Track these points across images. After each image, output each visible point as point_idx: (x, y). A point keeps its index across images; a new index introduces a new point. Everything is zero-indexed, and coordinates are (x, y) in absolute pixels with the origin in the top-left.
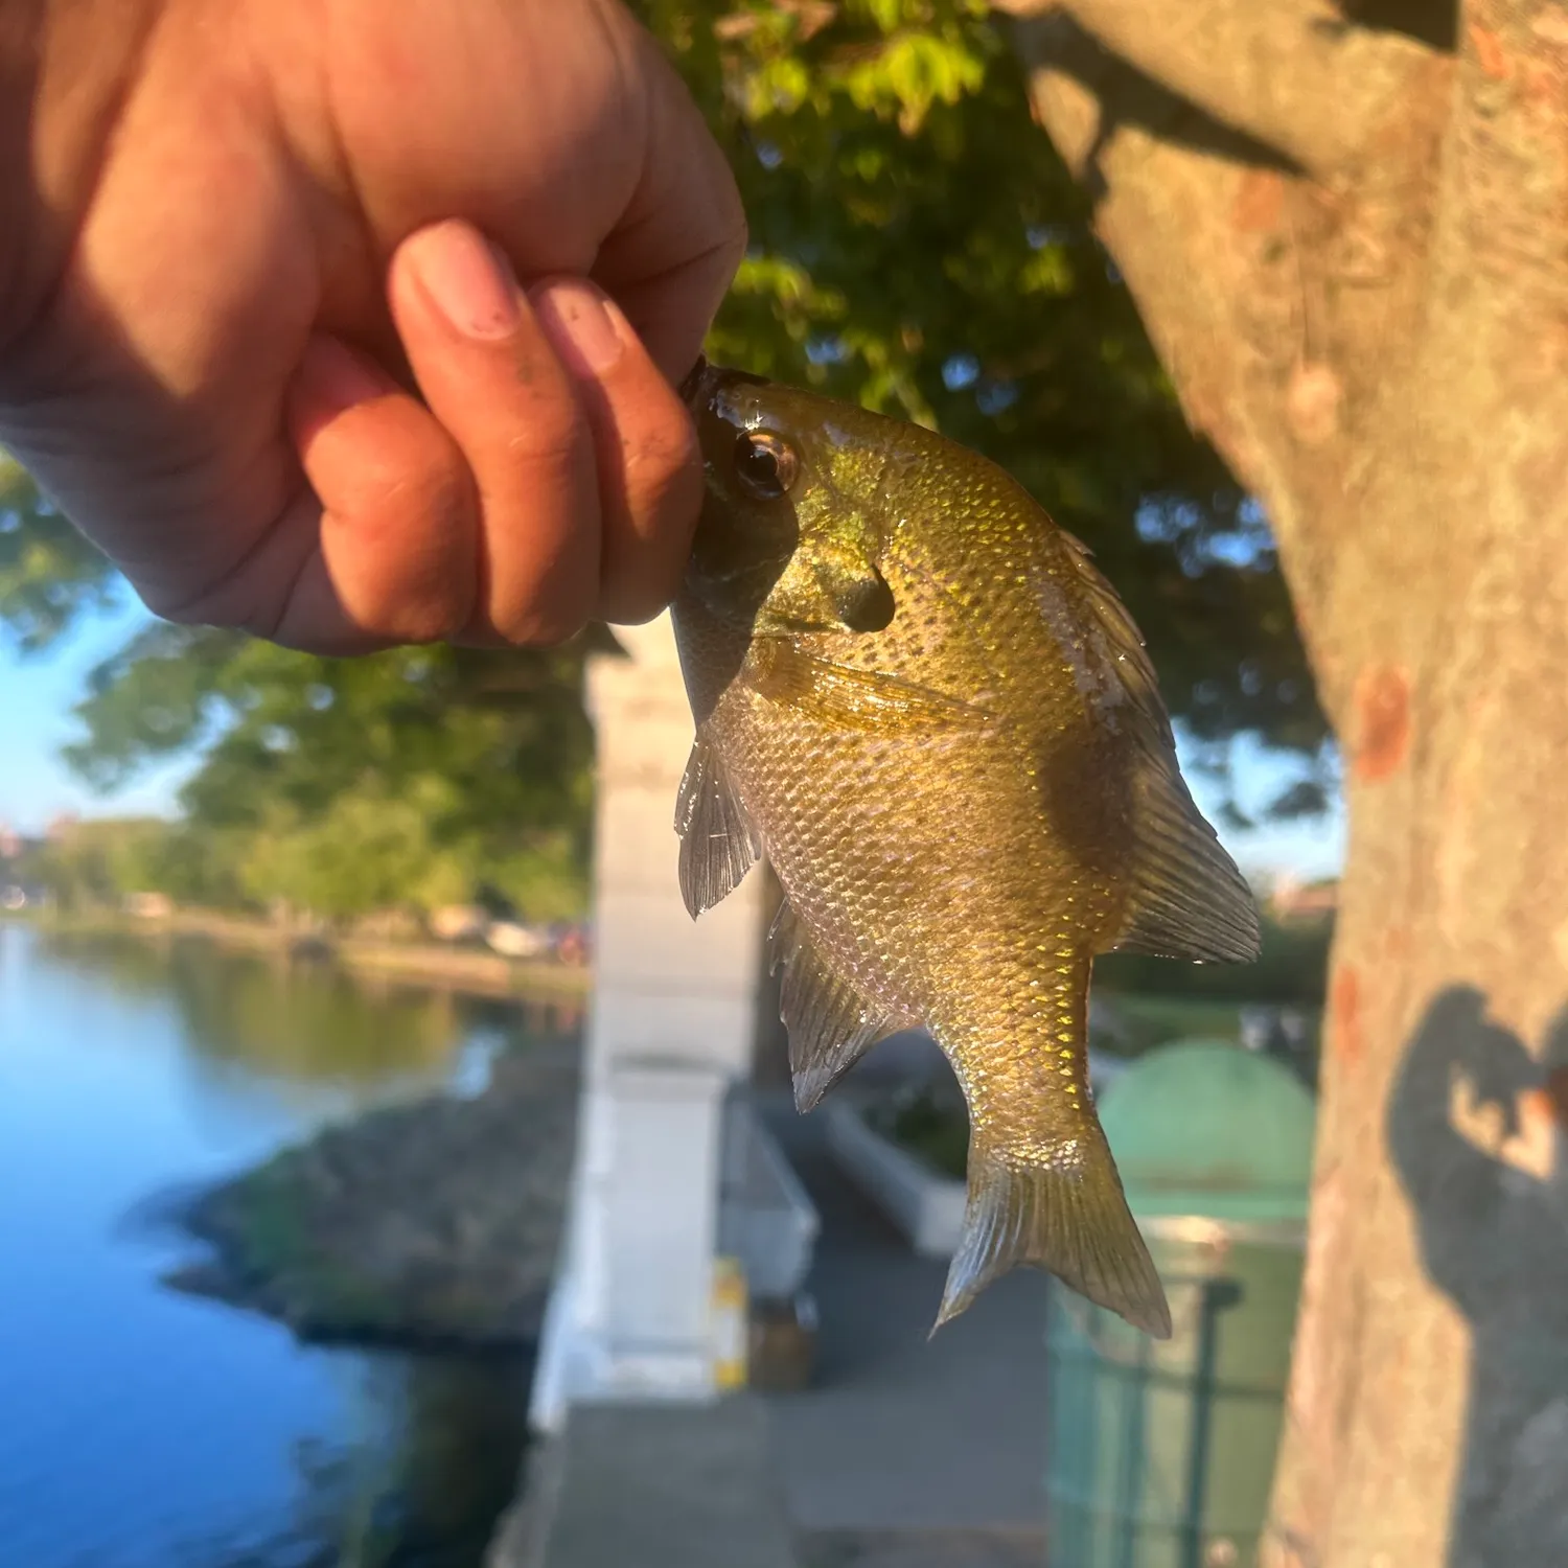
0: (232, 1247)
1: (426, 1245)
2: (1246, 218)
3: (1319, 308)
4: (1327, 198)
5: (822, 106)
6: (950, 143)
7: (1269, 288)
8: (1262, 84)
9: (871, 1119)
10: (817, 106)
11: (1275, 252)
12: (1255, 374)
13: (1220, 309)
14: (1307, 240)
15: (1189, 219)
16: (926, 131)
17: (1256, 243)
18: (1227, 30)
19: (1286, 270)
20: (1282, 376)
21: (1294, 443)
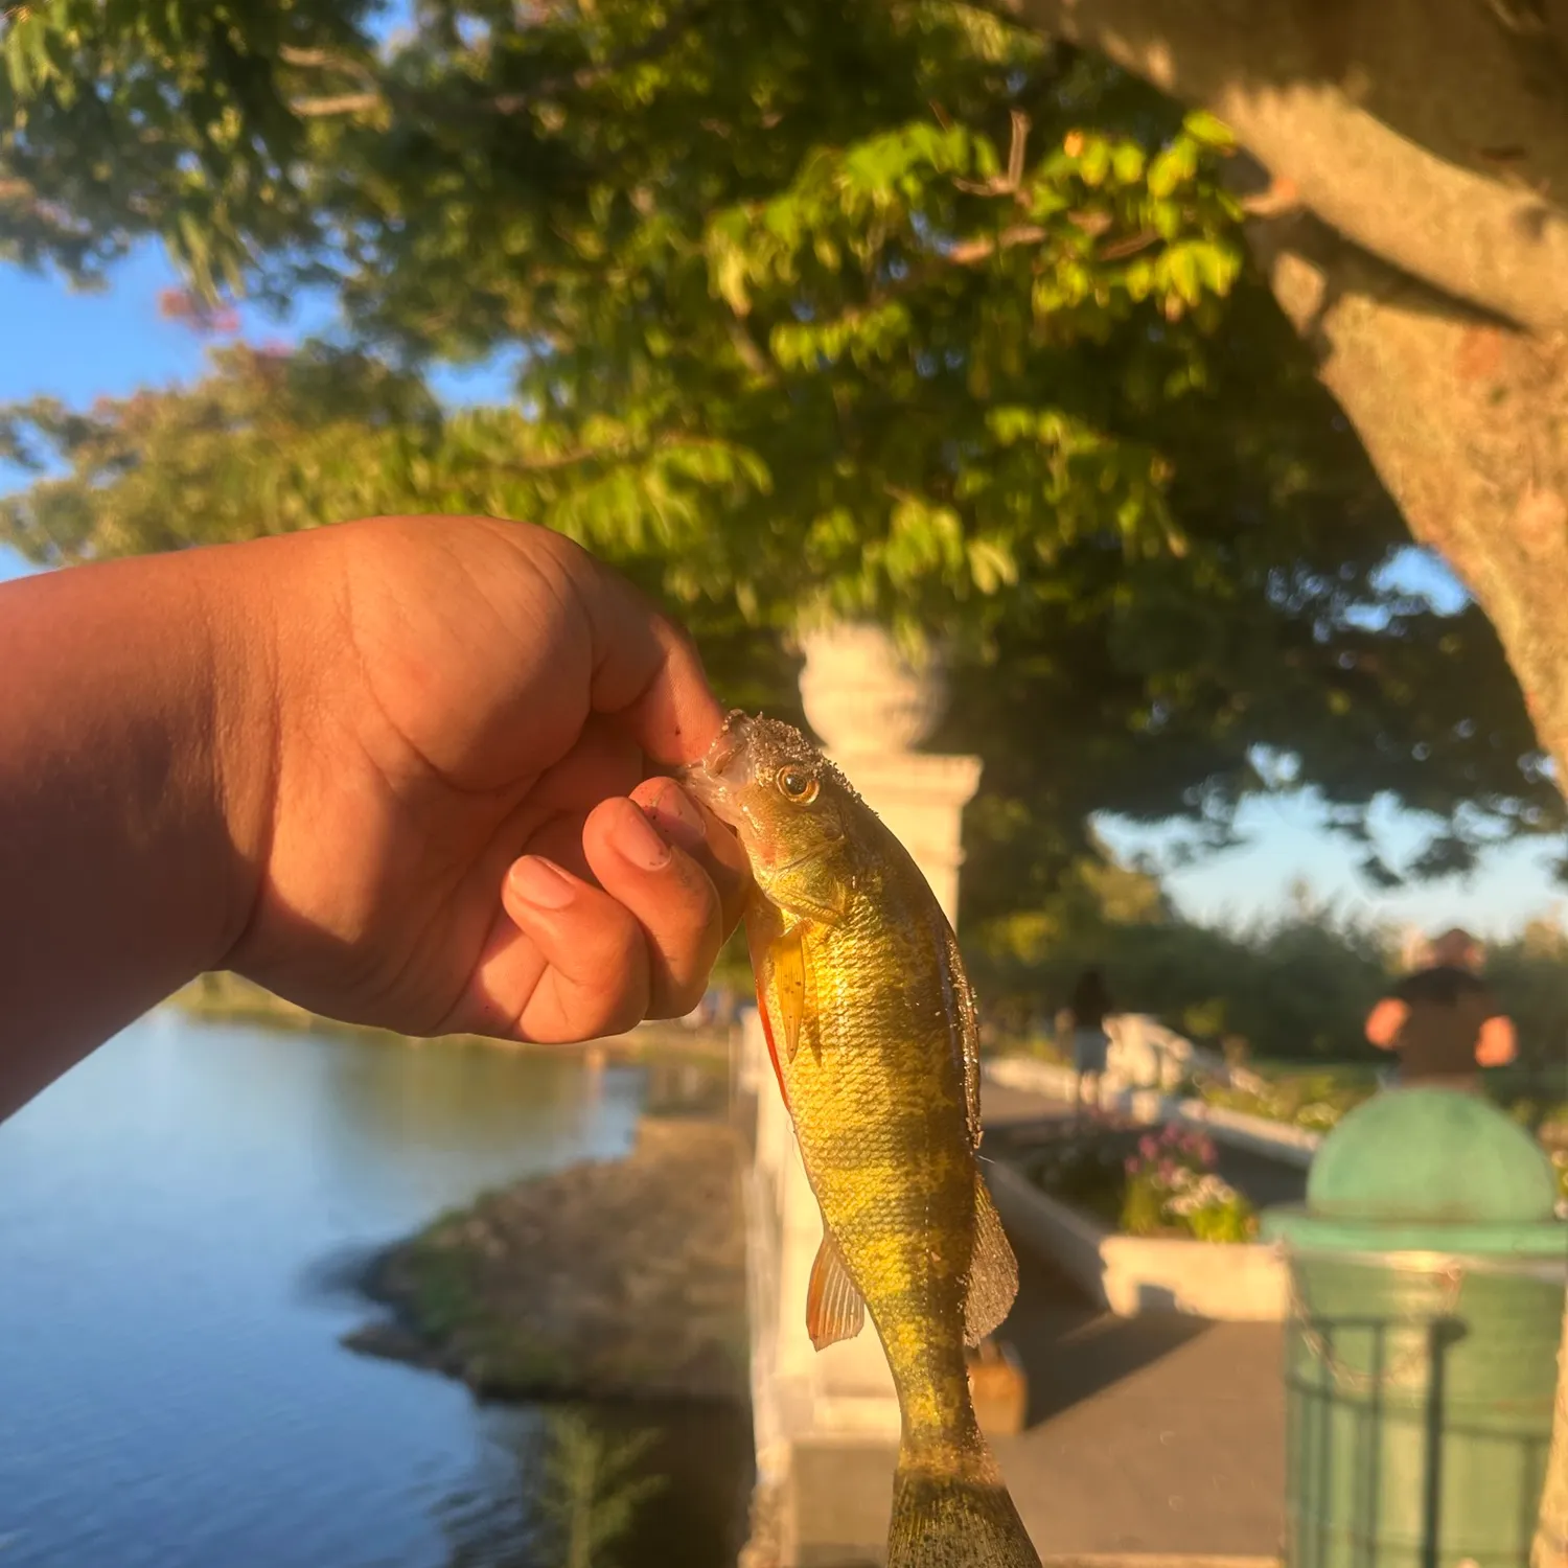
0: (407, 1311)
1: (593, 1304)
2: (1469, 369)
3: (1542, 442)
4: (1545, 351)
5: (1101, 299)
6: (1209, 322)
7: (1494, 426)
8: (1488, 262)
9: (1036, 1178)
10: (1097, 298)
11: (1498, 396)
12: (1484, 497)
13: (1448, 443)
14: (1527, 385)
15: (1414, 369)
16: (1188, 314)
17: (1479, 388)
18: (1455, 220)
19: (1511, 408)
20: (1509, 499)
21: (1524, 555)
